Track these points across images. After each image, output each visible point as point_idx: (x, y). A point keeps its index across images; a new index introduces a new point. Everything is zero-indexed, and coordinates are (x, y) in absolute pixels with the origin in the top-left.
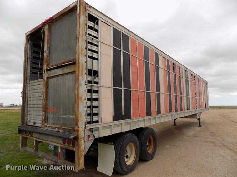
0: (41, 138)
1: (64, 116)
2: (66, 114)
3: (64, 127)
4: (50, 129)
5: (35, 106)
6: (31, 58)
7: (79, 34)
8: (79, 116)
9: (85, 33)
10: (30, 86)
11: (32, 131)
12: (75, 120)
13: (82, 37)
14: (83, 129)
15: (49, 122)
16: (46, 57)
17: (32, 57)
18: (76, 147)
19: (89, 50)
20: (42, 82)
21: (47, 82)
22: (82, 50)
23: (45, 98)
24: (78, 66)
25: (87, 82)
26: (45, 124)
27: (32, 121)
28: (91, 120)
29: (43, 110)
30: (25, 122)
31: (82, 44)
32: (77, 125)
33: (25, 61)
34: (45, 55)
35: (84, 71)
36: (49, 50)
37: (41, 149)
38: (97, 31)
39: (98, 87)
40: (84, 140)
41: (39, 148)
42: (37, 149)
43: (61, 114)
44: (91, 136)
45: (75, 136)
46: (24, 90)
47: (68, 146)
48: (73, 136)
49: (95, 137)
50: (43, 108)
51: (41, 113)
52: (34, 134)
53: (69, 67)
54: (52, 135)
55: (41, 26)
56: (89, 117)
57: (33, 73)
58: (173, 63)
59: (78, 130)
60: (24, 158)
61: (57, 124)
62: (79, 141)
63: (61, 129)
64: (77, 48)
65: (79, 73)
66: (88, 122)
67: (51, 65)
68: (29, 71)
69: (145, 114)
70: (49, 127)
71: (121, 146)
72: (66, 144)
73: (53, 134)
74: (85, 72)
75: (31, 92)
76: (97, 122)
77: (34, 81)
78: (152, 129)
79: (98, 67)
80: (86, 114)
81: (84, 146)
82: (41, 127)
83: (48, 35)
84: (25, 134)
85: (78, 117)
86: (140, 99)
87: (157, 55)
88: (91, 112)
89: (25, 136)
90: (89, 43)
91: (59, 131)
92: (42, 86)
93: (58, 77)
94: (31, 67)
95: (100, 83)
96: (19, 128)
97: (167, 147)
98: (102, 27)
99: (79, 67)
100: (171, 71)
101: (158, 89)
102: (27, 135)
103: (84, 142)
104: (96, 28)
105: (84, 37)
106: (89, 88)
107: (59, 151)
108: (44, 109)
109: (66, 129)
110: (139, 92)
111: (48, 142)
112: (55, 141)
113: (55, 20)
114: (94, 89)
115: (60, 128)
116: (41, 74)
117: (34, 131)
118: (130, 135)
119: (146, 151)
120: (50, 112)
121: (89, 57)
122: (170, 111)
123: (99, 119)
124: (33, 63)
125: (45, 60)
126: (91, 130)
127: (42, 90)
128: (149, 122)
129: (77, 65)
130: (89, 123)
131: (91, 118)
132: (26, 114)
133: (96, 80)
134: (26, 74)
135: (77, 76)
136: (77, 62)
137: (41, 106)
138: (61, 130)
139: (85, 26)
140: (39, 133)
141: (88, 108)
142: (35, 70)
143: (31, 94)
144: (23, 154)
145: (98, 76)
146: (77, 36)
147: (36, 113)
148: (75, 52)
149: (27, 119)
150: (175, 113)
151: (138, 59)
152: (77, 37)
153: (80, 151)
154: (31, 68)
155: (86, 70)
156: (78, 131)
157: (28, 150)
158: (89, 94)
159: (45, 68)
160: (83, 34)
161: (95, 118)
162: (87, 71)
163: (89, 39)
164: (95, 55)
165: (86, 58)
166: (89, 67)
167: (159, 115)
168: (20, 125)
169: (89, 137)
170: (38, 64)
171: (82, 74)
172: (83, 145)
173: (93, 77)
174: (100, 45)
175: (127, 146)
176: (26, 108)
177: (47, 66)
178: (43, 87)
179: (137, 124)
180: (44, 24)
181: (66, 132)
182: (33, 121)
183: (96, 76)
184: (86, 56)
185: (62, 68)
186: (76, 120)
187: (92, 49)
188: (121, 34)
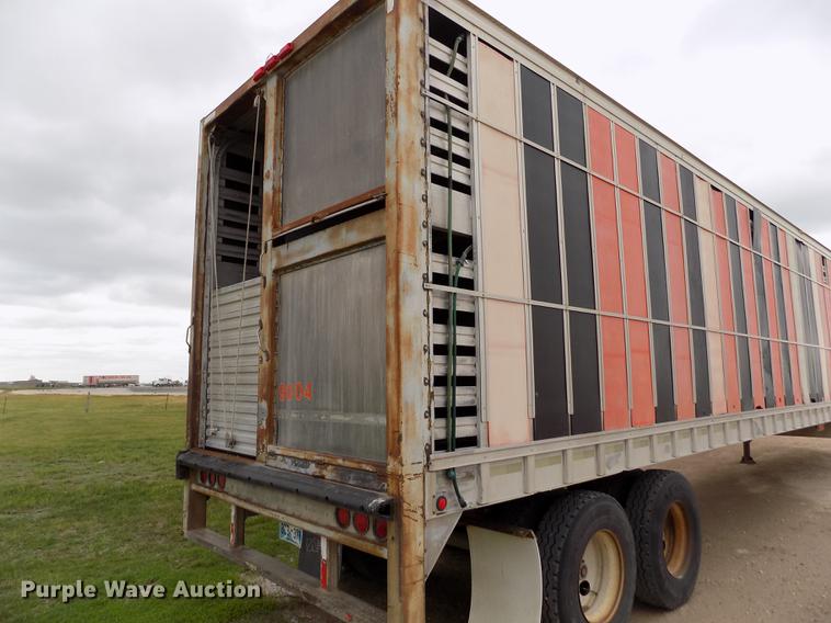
0: (255, 500)
1: (339, 418)
2: (346, 411)
3: (340, 461)
4: (288, 465)
5: (233, 379)
6: (219, 207)
7: (397, 89)
8: (403, 419)
9: (419, 87)
10: (215, 307)
11: (225, 470)
12: (387, 433)
13: (409, 101)
14: (419, 469)
15: (282, 438)
16: (271, 192)
17: (222, 203)
18: (394, 546)
19: (436, 151)
20: (258, 290)
21: (276, 288)
22: (409, 151)
23: (267, 348)
24: (395, 216)
25: (431, 279)
26: (271, 448)
27: (222, 433)
28: (447, 434)
29: (260, 392)
30: (201, 437)
31: (408, 128)
32: (396, 452)
33: (199, 218)
34: (268, 187)
35: (418, 232)
36: (280, 167)
37: (254, 535)
38: (461, 78)
39: (474, 301)
40: (423, 515)
41: (249, 532)
42: (240, 540)
43: (327, 409)
44: (449, 501)
45: (389, 498)
46: (196, 323)
47: (355, 537)
48: (381, 501)
49: (464, 505)
50: (261, 386)
51: (255, 406)
52: (229, 483)
53: (359, 222)
54: (297, 492)
55: (253, 83)
56: (442, 422)
57: (225, 259)
58: (751, 212)
59: (401, 476)
60: (199, 565)
61: (313, 449)
62: (405, 520)
63: (330, 467)
64: (389, 145)
65: (398, 241)
66: (436, 441)
67: (288, 221)
68: (212, 251)
69: (651, 415)
70: (283, 457)
71: (566, 544)
72: (351, 529)
73: (301, 488)
74: (424, 238)
75: (220, 326)
76: (471, 441)
77: (230, 288)
78: (678, 476)
79: (472, 220)
80: (429, 408)
81: (425, 540)
82: (253, 458)
83: (277, 114)
84: (200, 482)
85: (398, 423)
86: (633, 351)
87: (687, 177)
88: (447, 403)
89: (202, 489)
90: (435, 123)
91: (323, 477)
92: (257, 302)
93: (315, 268)
94: (218, 237)
95: (479, 283)
96: (181, 457)
97: (740, 551)
98: (479, 62)
99: (399, 218)
100: (743, 242)
101: (699, 314)
102: (208, 484)
103: (425, 524)
104: (458, 65)
105: (416, 101)
106: (440, 305)
107: (324, 555)
108: (265, 390)
109: (350, 470)
110: (627, 323)
111: (281, 517)
112: (306, 513)
113: (303, 53)
114: (459, 308)
115: (328, 464)
116: (254, 263)
117: (232, 472)
118: (597, 499)
119: (662, 568)
120: (289, 400)
121: (437, 179)
122: (747, 403)
123: (479, 432)
124: (227, 223)
125: (266, 207)
126: (448, 475)
127: (255, 321)
128: (667, 447)
129: (392, 209)
130: (441, 445)
131: (447, 427)
132: (202, 407)
133: (464, 273)
134: (202, 264)
135: (392, 256)
136: (391, 197)
137: (255, 378)
138: (329, 474)
139: (417, 58)
140: (248, 481)
141: (435, 385)
142: (231, 251)
143: (220, 336)
144: (196, 552)
145: (470, 257)
146: (389, 97)
147: (237, 405)
148: (382, 161)
149: (207, 427)
150: (765, 413)
151: (617, 191)
152: (387, 102)
153: (407, 562)
154: (218, 243)
155: (424, 231)
156: (399, 478)
157: (210, 541)
158: (440, 328)
159: (268, 234)
160: (410, 90)
161: (464, 427)
162: (430, 235)
163: (434, 108)
164: (459, 174)
165: (426, 183)
166: (438, 220)
167: (704, 421)
168: (184, 449)
169: (441, 504)
170: (243, 227)
171: (411, 248)
172: (420, 539)
173: (454, 260)
174: (477, 132)
175: (586, 545)
176: (203, 387)
177: (275, 227)
178: (262, 306)
179: (623, 453)
180: (261, 76)
181: (351, 482)
182: (227, 435)
183: (465, 254)
184: (423, 173)
185: (329, 230)
186: (390, 435)
187: (447, 148)
188: (553, 91)
